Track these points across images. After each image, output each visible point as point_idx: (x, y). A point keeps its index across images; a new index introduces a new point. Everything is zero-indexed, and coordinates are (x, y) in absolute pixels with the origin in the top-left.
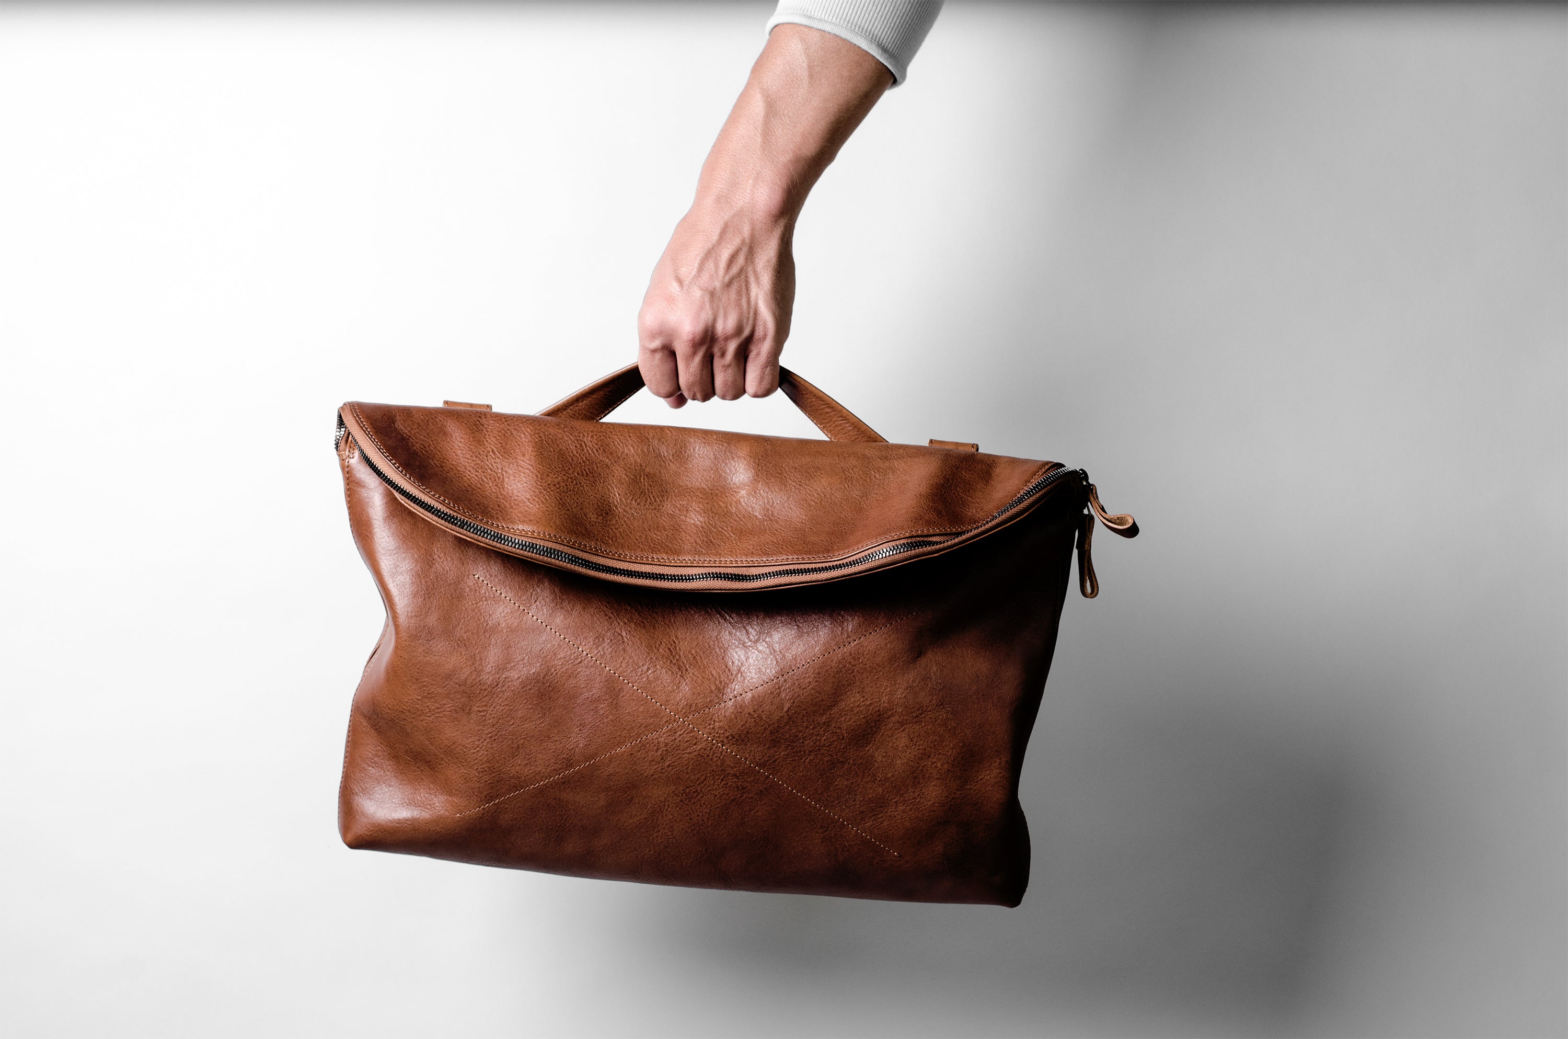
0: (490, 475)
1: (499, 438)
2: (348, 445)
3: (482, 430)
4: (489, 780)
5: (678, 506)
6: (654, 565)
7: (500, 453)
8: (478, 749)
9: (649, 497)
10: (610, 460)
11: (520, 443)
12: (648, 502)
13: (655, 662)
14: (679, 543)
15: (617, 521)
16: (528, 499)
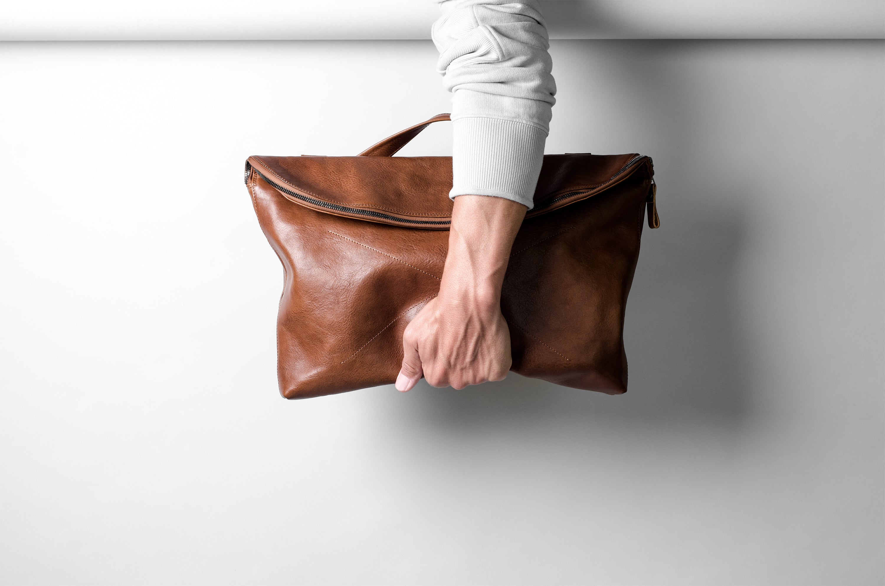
0: (334, 183)
1: (335, 165)
2: (252, 180)
3: (325, 163)
4: (356, 337)
5: (437, 190)
6: (429, 217)
7: (337, 172)
8: (346, 322)
9: (421, 186)
10: (396, 170)
11: (347, 167)
12: (420, 189)
13: (433, 257)
14: (441, 207)
15: (405, 198)
16: (357, 191)
